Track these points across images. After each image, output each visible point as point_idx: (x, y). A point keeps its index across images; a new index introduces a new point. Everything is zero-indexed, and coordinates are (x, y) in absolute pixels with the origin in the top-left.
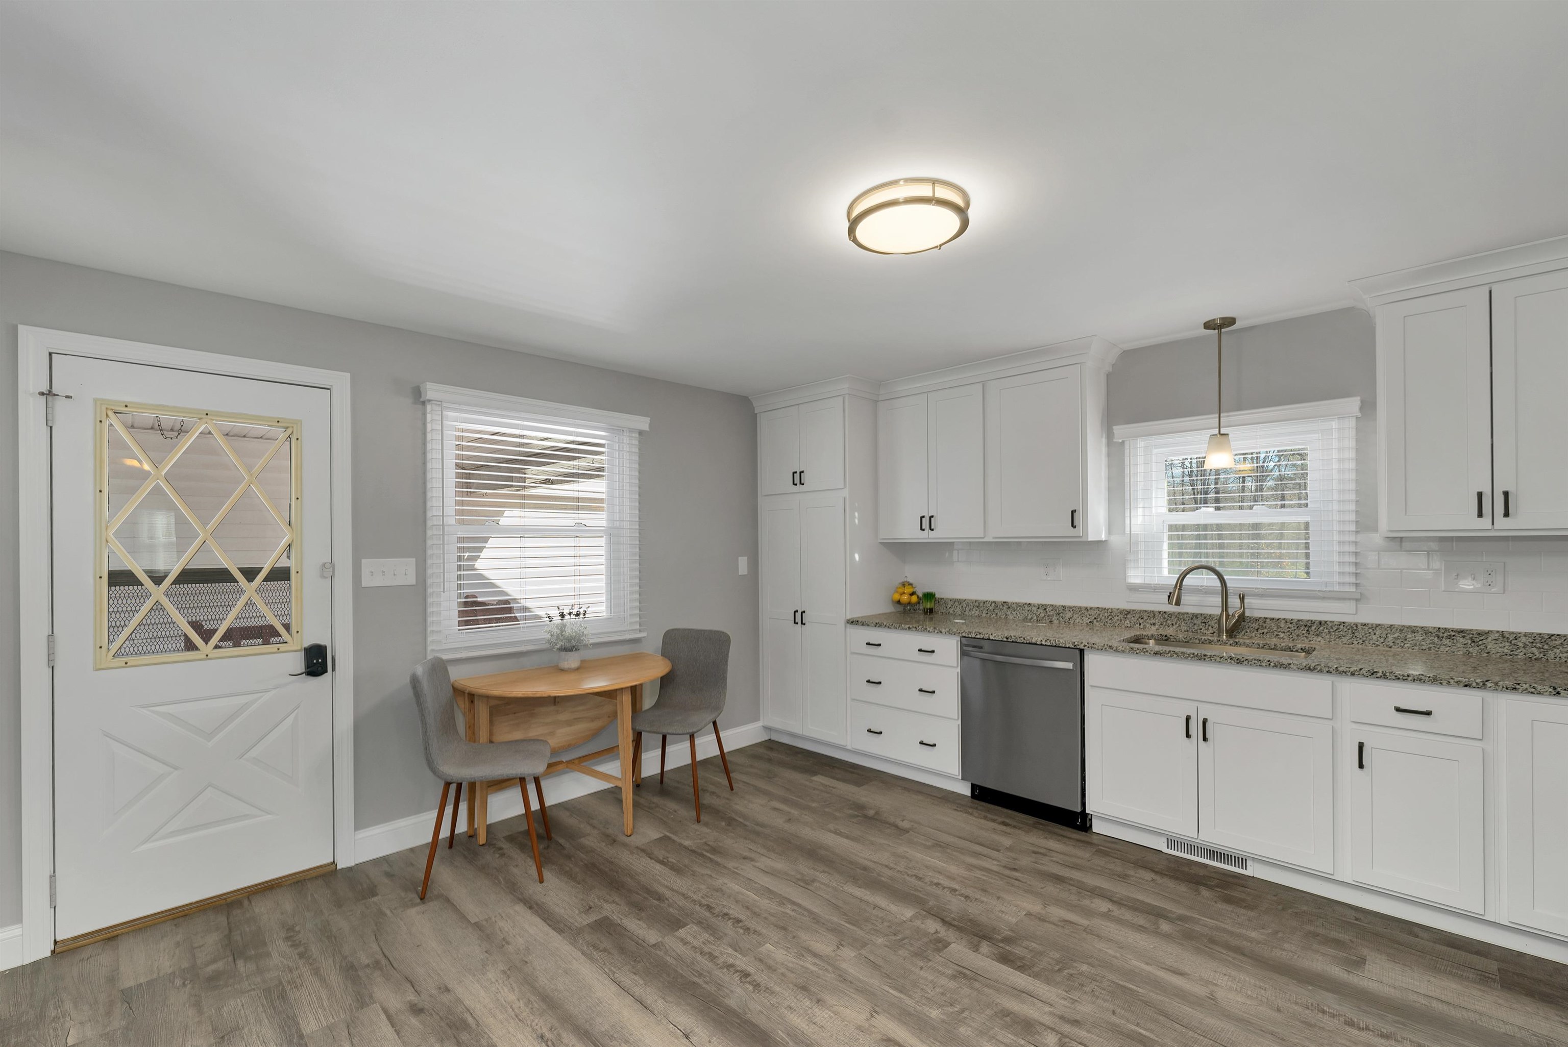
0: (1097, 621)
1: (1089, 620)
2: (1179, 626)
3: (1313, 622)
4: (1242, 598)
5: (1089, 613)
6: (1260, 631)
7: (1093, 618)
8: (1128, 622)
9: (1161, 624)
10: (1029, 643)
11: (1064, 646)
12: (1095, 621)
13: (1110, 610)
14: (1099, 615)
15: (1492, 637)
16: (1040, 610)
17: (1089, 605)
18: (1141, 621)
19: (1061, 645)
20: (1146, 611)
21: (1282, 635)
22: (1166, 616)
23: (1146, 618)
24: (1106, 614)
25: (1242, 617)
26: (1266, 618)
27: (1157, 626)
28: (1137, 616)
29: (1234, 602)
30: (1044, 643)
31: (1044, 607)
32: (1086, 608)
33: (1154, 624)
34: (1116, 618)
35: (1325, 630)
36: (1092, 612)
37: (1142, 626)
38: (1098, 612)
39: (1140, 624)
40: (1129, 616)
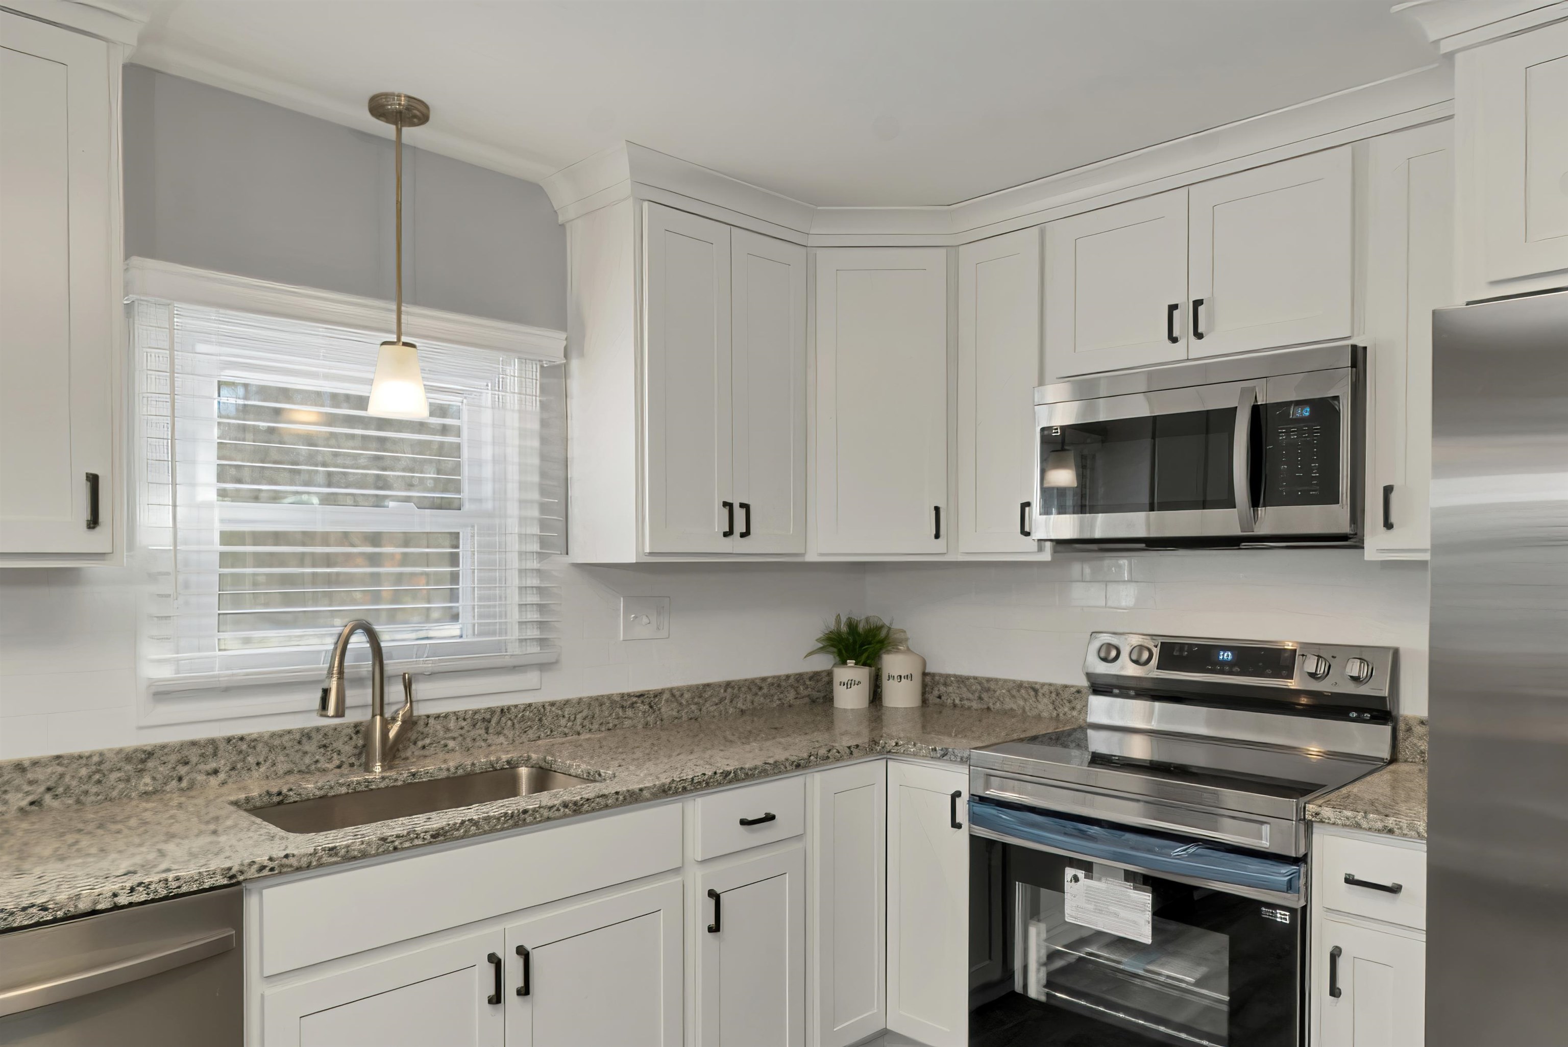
0: (56, 796)
1: (30, 798)
2: (274, 764)
3: (492, 711)
4: (408, 686)
5: (30, 776)
6: (420, 744)
7: (42, 789)
8: (147, 780)
9: (233, 769)
10: (67, 918)
11: (195, 887)
12: (47, 797)
13: (96, 759)
14: (62, 776)
17: (26, 754)
18: (182, 770)
19: (184, 889)
20: (194, 743)
21: (451, 744)
22: (244, 747)
23: (194, 759)
24: (84, 772)
25: (410, 723)
26: (428, 716)
27: (222, 776)
28: (173, 758)
29: (395, 692)
30: (123, 900)
32: (20, 767)
33: (216, 772)
34: (114, 776)
35: (509, 723)
36: (39, 774)
37: (184, 784)
38: (60, 769)
39: (180, 779)
40: (150, 764)
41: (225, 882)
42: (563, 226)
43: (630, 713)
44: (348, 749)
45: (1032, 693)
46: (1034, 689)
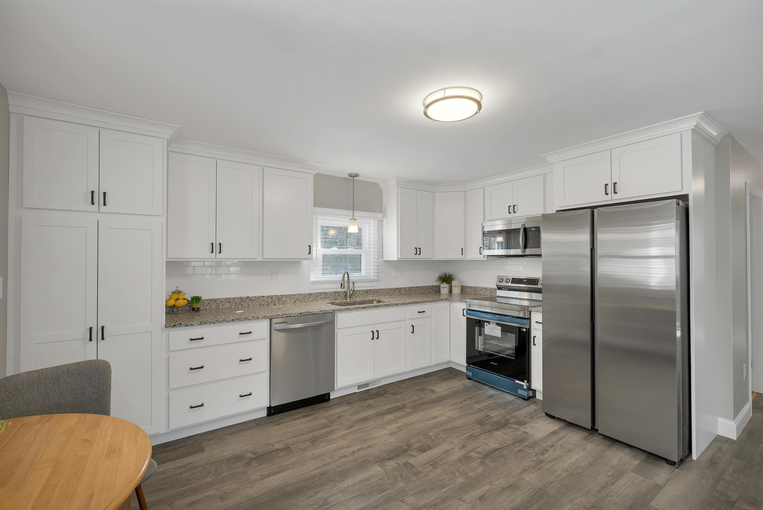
0: (298, 301)
1: (294, 301)
2: (330, 298)
3: (368, 290)
4: (353, 284)
5: (294, 297)
6: (355, 296)
7: (296, 299)
8: (311, 299)
9: (324, 298)
10: (313, 314)
11: (328, 312)
12: (297, 300)
13: (304, 295)
15: (403, 289)
16: (269, 299)
17: (294, 293)
18: (316, 298)
19: (327, 312)
20: (318, 293)
21: (361, 296)
22: (326, 294)
24: (302, 297)
25: (354, 291)
26: (357, 291)
28: (315, 295)
29: (351, 285)
30: (319, 313)
31: (271, 297)
32: (293, 295)
33: (321, 298)
34: (306, 298)
35: (371, 293)
36: (296, 297)
37: (317, 300)
38: (299, 296)
39: (316, 299)
40: (311, 296)
41: (333, 312)
42: (382, 191)
43: (395, 292)
44: (343, 296)
45: (485, 290)
46: (486, 289)
